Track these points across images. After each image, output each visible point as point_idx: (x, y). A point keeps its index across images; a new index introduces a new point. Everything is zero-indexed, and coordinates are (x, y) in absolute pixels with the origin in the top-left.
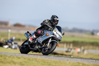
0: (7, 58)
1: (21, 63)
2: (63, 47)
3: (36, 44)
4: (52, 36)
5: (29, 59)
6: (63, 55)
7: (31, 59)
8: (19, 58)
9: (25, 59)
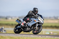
3: (27, 27)
4: (38, 21)
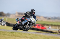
0: (23, 34)
1: (31, 37)
2: (57, 28)
3: (20, 25)
5: (36, 35)
6: (56, 33)
7: (37, 35)
8: (30, 35)
9: (33, 35)
